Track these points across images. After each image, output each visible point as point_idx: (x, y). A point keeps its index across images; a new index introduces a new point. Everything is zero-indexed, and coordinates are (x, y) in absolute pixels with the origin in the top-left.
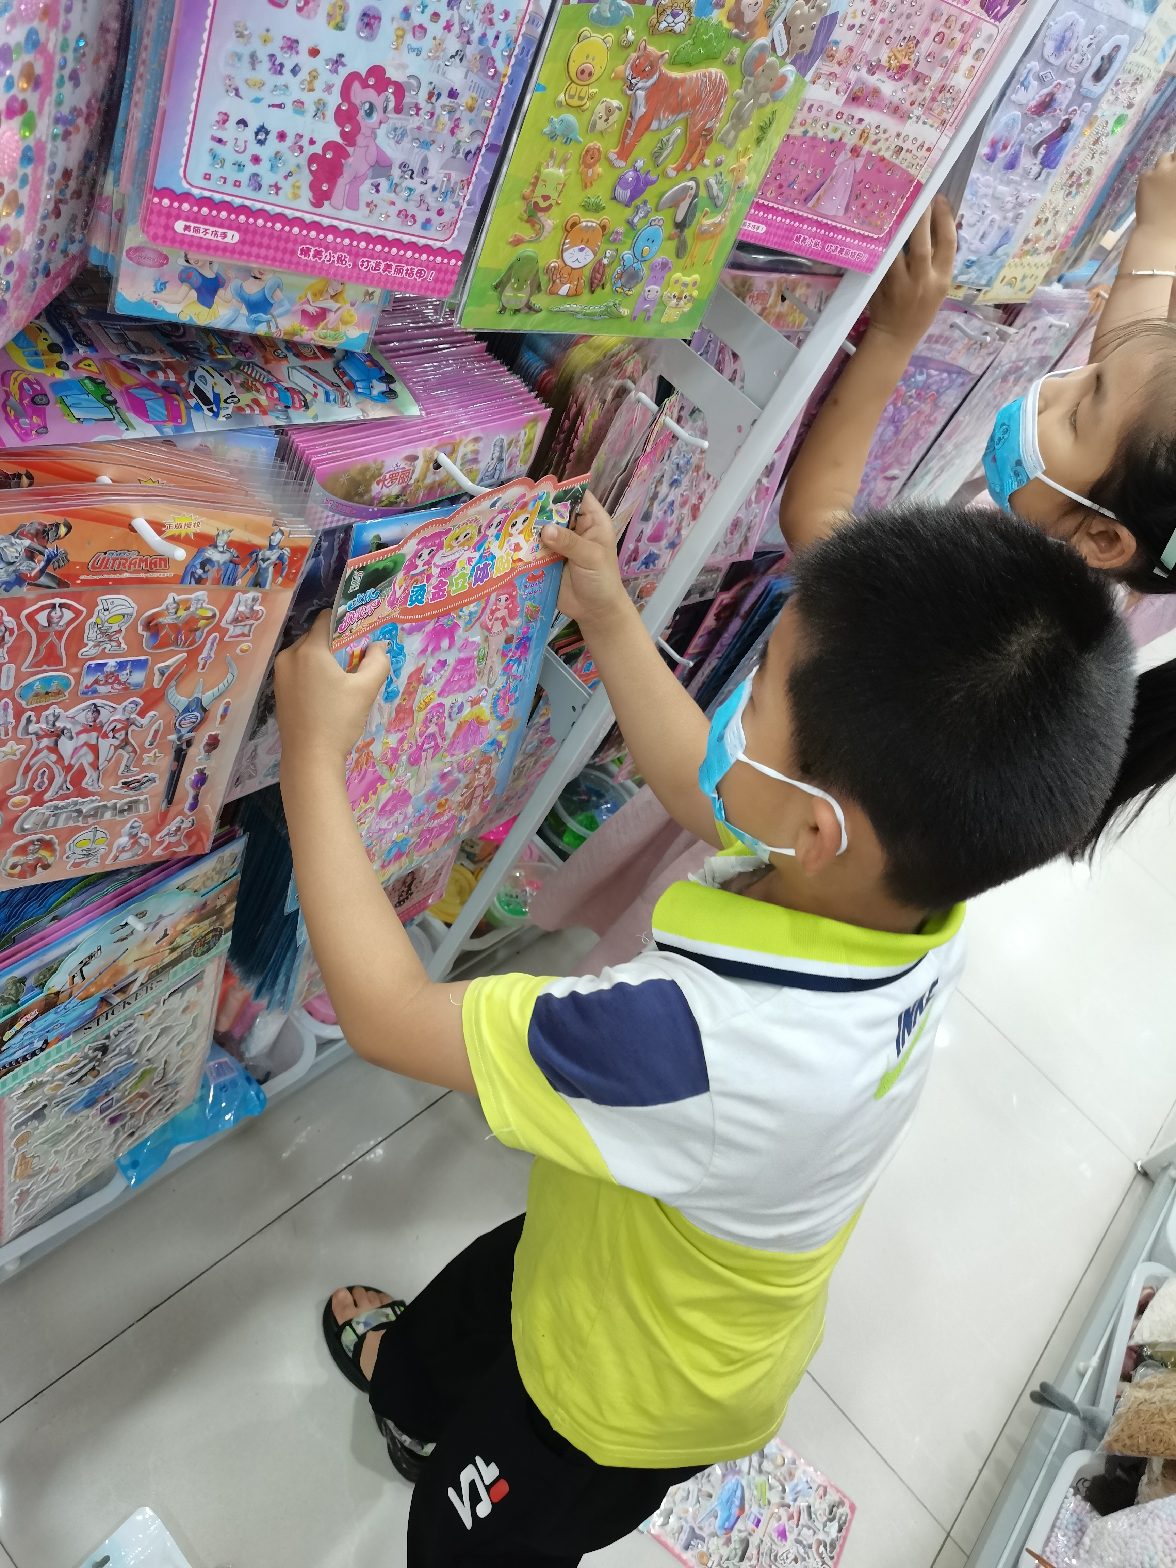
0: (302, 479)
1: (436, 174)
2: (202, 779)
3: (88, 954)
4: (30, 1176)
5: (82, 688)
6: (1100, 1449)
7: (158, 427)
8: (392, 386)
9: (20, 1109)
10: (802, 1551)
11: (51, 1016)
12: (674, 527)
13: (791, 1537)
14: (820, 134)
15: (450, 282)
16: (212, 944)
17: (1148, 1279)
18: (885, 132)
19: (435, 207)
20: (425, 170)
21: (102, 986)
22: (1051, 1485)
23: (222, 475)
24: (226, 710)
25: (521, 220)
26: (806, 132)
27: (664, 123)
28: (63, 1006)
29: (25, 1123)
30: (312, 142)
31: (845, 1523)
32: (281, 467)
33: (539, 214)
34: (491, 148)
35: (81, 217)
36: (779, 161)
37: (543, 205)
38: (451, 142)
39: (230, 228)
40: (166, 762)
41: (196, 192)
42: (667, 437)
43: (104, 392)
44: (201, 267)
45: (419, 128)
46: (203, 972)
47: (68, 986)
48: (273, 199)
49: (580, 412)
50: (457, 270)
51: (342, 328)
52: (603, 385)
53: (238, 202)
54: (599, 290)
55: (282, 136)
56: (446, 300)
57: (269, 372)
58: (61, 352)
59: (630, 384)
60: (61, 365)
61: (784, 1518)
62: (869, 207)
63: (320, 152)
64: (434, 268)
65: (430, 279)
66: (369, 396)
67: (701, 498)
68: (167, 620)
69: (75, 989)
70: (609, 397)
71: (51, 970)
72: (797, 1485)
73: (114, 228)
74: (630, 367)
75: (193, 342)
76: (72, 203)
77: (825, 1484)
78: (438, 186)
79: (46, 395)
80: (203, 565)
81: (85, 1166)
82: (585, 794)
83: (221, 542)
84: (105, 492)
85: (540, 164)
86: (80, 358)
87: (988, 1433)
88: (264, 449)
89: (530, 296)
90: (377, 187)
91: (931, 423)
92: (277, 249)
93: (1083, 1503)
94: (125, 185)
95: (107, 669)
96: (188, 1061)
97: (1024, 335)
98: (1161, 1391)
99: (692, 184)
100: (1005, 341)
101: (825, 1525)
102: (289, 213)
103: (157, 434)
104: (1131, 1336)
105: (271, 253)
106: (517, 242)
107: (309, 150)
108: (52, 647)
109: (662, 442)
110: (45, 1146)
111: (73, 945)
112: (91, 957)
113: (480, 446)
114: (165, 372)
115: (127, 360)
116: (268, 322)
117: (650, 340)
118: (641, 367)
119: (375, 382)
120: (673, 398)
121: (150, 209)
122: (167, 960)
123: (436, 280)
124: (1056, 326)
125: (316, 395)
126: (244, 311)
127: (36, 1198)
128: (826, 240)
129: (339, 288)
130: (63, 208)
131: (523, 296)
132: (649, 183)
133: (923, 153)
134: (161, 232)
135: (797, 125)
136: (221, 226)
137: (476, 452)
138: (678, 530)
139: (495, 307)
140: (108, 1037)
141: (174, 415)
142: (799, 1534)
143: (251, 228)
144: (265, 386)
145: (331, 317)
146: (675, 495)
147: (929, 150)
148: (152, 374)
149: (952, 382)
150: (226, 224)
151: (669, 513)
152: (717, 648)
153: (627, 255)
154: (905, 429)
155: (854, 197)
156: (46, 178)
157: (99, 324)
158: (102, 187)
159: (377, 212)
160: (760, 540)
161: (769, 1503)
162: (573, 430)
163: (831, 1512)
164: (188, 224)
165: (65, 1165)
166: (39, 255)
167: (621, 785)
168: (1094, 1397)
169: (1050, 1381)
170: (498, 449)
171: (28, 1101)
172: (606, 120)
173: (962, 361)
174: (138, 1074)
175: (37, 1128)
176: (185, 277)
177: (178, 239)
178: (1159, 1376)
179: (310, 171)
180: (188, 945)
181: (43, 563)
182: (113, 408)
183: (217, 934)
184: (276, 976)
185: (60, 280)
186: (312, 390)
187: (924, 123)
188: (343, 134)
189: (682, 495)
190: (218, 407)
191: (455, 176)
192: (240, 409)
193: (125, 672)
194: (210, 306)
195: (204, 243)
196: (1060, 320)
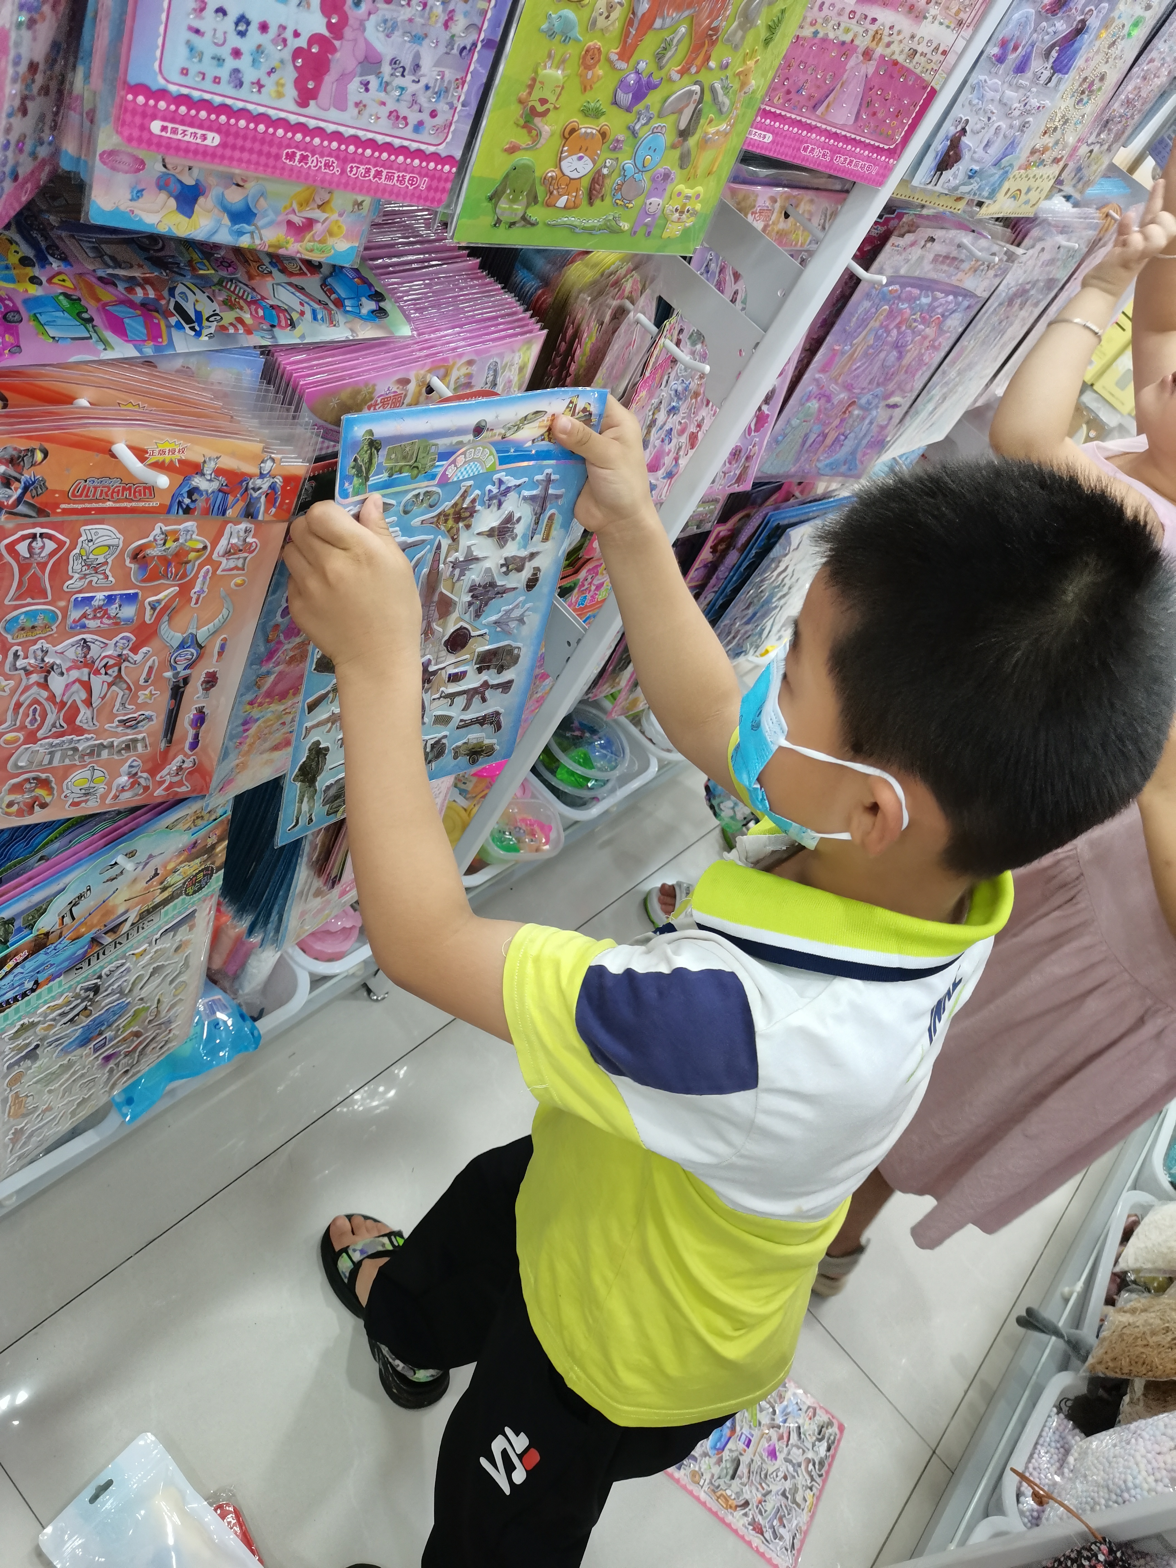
0: (290, 404)
1: (429, 72)
2: (200, 718)
3: (77, 894)
4: (25, 1116)
5: (70, 621)
6: (1083, 1372)
7: (138, 344)
8: (382, 304)
9: (12, 1050)
10: (791, 1469)
11: (41, 957)
12: (672, 455)
13: (781, 1456)
14: (831, 36)
15: (444, 190)
16: (203, 883)
17: (1133, 1207)
18: (899, 33)
19: (427, 107)
20: (417, 67)
21: (93, 927)
22: (1034, 1405)
23: (206, 397)
24: (223, 647)
25: (518, 125)
26: (816, 33)
27: (668, 20)
28: (53, 947)
29: (17, 1063)
30: (296, 34)
31: (833, 1442)
32: (267, 391)
33: (537, 120)
34: (488, 44)
35: (49, 118)
36: (787, 63)
37: (540, 109)
38: (445, 36)
39: (210, 129)
40: (164, 700)
41: (173, 89)
42: (666, 360)
43: (80, 309)
44: (182, 171)
45: (411, 20)
46: (194, 911)
47: (57, 927)
48: (255, 98)
49: (577, 334)
50: (451, 177)
51: (331, 241)
52: (601, 305)
53: (217, 100)
54: (598, 202)
55: (264, 27)
56: (439, 210)
57: (253, 289)
58: (34, 266)
59: (628, 304)
60: (34, 280)
61: (775, 1438)
62: (880, 115)
63: (305, 46)
64: (426, 175)
65: (423, 187)
66: (358, 315)
67: (699, 426)
68: (154, 552)
69: (65, 930)
70: (607, 319)
71: (40, 910)
72: (787, 1407)
73: (86, 132)
74: (628, 286)
75: (173, 257)
76: (40, 100)
77: (815, 1405)
78: (431, 85)
79: (18, 312)
80: (190, 494)
81: (79, 1104)
82: (579, 730)
83: (208, 470)
84: (83, 414)
85: (537, 65)
86: (52, 273)
87: (973, 1355)
88: (249, 371)
89: (527, 208)
90: (366, 85)
91: (936, 348)
92: (260, 153)
93: (1066, 1421)
94: (96, 82)
95: (95, 603)
96: (181, 1000)
97: (1031, 257)
98: (1144, 1316)
99: (697, 88)
100: (1013, 262)
101: (814, 1445)
102: (274, 114)
103: (136, 354)
104: (1116, 1262)
105: (254, 157)
106: (512, 149)
107: (295, 43)
108: (35, 578)
109: (661, 365)
110: (39, 1086)
111: (61, 885)
112: (80, 897)
113: (474, 369)
114: (144, 289)
115: (103, 275)
116: (252, 233)
117: (649, 257)
118: (640, 287)
119: (364, 300)
120: (673, 319)
121: (124, 107)
122: (158, 900)
123: (429, 188)
124: (1065, 247)
125: (302, 313)
126: (226, 221)
127: (31, 1135)
128: (835, 151)
129: (327, 197)
130: (30, 105)
131: (519, 208)
132: (651, 86)
133: (938, 57)
134: (136, 133)
135: (807, 26)
136: (201, 127)
137: (469, 376)
138: (676, 459)
139: (490, 220)
140: (100, 977)
141: (154, 334)
142: (789, 1453)
143: (233, 130)
144: (249, 304)
145: (318, 228)
146: (673, 422)
147: (944, 53)
148: (130, 290)
149: (958, 304)
150: (207, 124)
151: (667, 442)
152: (713, 581)
153: (629, 166)
154: (909, 354)
155: (865, 105)
156: (10, 71)
157: (73, 236)
158: (72, 84)
159: (366, 113)
160: (759, 470)
161: (760, 1423)
162: (570, 352)
163: (819, 1433)
164: (165, 124)
165: (59, 1104)
166: (6, 157)
167: (616, 721)
168: (1078, 1320)
169: (1035, 1306)
170: (491, 373)
171: (20, 1042)
172: (607, 17)
173: (970, 283)
174: (131, 1013)
175: (30, 1068)
176: (163, 184)
177: (155, 141)
178: (1143, 1301)
179: (295, 67)
180: (179, 884)
181: (20, 491)
182: (89, 326)
183: (208, 873)
184: (269, 915)
185: (29, 185)
186: (299, 308)
187: (941, 24)
188: (329, 26)
189: (680, 423)
190: (200, 325)
191: (450, 75)
192: (223, 328)
193: (114, 606)
194: (190, 217)
195: (183, 146)
196: (1069, 240)
